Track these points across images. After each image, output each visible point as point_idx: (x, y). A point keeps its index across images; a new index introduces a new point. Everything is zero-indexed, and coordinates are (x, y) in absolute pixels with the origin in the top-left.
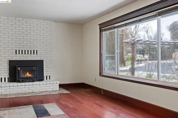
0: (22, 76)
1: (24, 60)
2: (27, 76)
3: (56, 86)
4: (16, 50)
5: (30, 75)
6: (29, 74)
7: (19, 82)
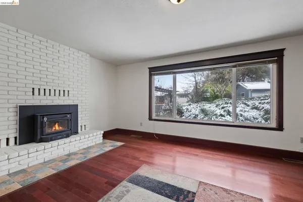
0: (48, 130)
1: (48, 104)
2: (55, 129)
3: (99, 138)
4: (33, 89)
5: (61, 128)
6: (59, 126)
7: (41, 141)
